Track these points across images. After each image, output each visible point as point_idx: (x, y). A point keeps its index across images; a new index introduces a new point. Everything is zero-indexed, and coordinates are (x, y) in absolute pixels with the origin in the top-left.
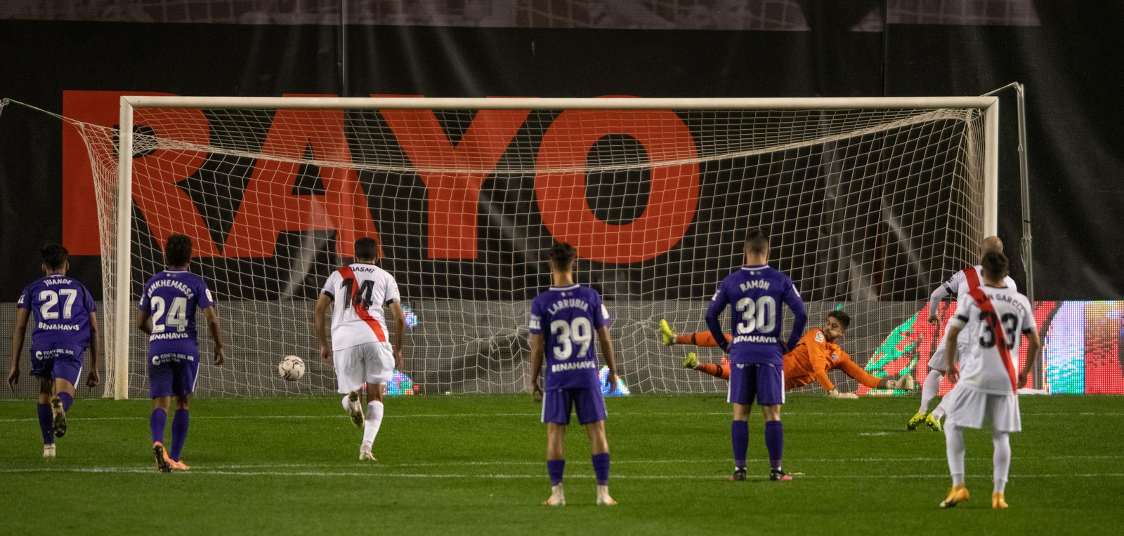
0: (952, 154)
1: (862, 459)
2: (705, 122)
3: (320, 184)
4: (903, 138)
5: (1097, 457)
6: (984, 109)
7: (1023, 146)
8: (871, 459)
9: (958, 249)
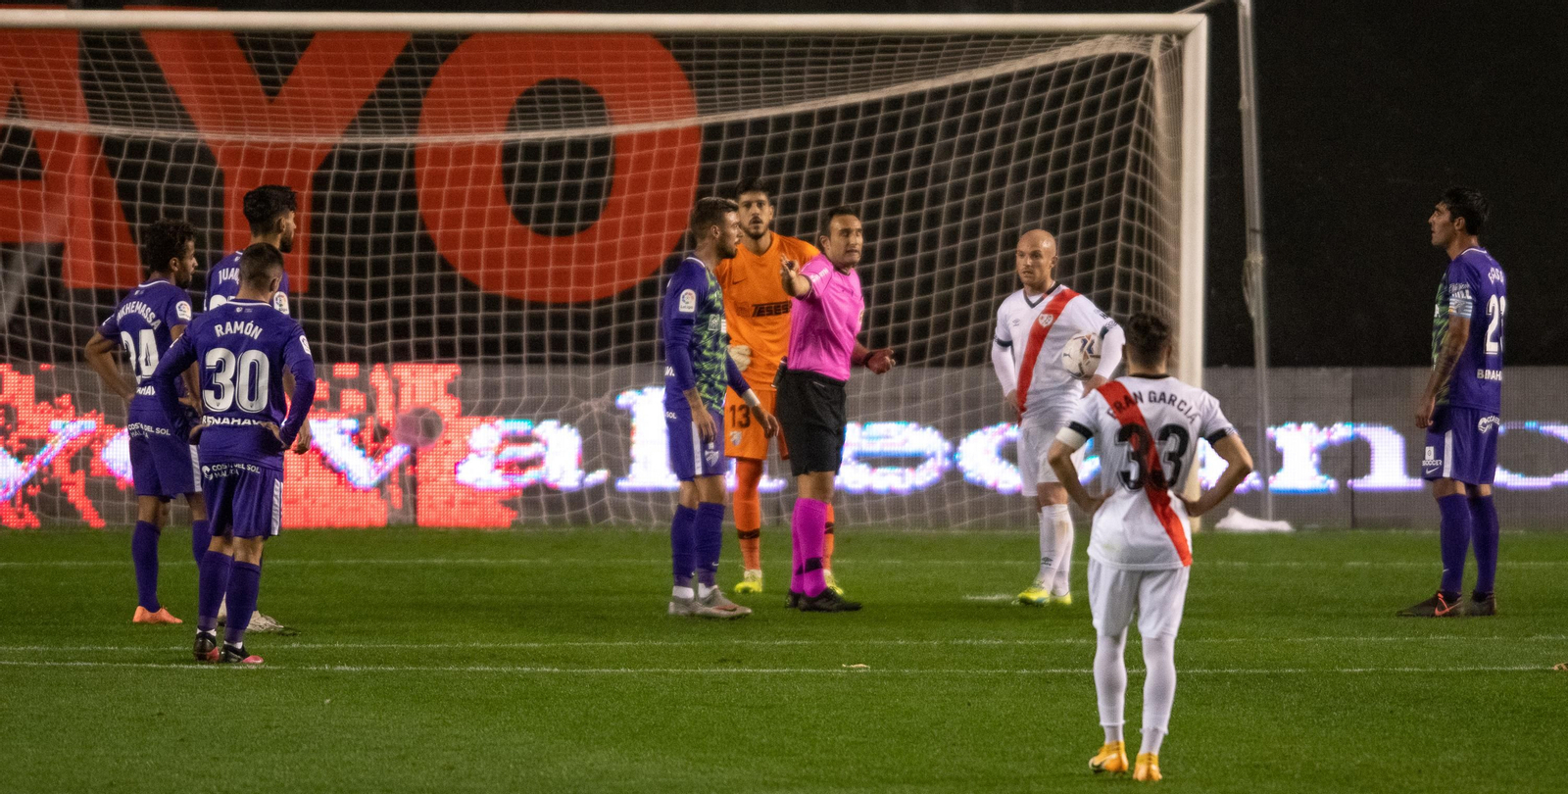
0: (1128, 115)
1: (968, 642)
2: (701, 56)
3: (35, 160)
4: (1042, 85)
5: (1373, 639)
6: (1182, 35)
7: (1249, 99)
8: (984, 641)
9: (1139, 279)
